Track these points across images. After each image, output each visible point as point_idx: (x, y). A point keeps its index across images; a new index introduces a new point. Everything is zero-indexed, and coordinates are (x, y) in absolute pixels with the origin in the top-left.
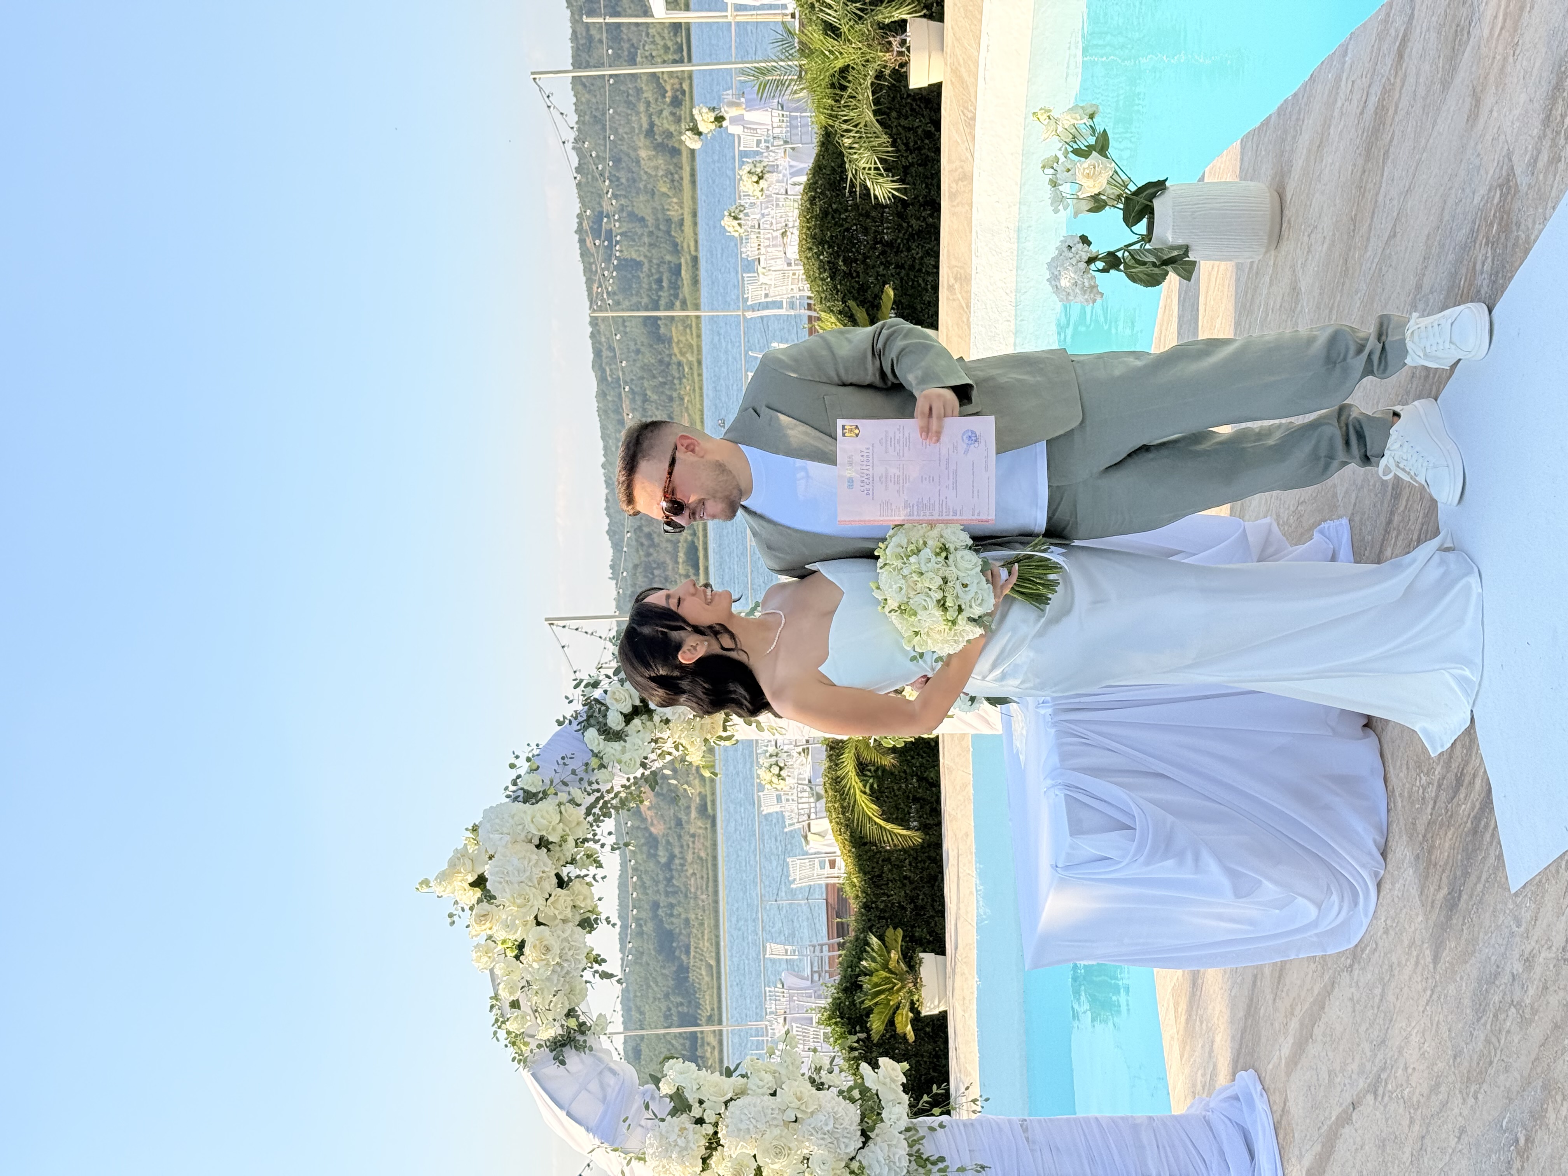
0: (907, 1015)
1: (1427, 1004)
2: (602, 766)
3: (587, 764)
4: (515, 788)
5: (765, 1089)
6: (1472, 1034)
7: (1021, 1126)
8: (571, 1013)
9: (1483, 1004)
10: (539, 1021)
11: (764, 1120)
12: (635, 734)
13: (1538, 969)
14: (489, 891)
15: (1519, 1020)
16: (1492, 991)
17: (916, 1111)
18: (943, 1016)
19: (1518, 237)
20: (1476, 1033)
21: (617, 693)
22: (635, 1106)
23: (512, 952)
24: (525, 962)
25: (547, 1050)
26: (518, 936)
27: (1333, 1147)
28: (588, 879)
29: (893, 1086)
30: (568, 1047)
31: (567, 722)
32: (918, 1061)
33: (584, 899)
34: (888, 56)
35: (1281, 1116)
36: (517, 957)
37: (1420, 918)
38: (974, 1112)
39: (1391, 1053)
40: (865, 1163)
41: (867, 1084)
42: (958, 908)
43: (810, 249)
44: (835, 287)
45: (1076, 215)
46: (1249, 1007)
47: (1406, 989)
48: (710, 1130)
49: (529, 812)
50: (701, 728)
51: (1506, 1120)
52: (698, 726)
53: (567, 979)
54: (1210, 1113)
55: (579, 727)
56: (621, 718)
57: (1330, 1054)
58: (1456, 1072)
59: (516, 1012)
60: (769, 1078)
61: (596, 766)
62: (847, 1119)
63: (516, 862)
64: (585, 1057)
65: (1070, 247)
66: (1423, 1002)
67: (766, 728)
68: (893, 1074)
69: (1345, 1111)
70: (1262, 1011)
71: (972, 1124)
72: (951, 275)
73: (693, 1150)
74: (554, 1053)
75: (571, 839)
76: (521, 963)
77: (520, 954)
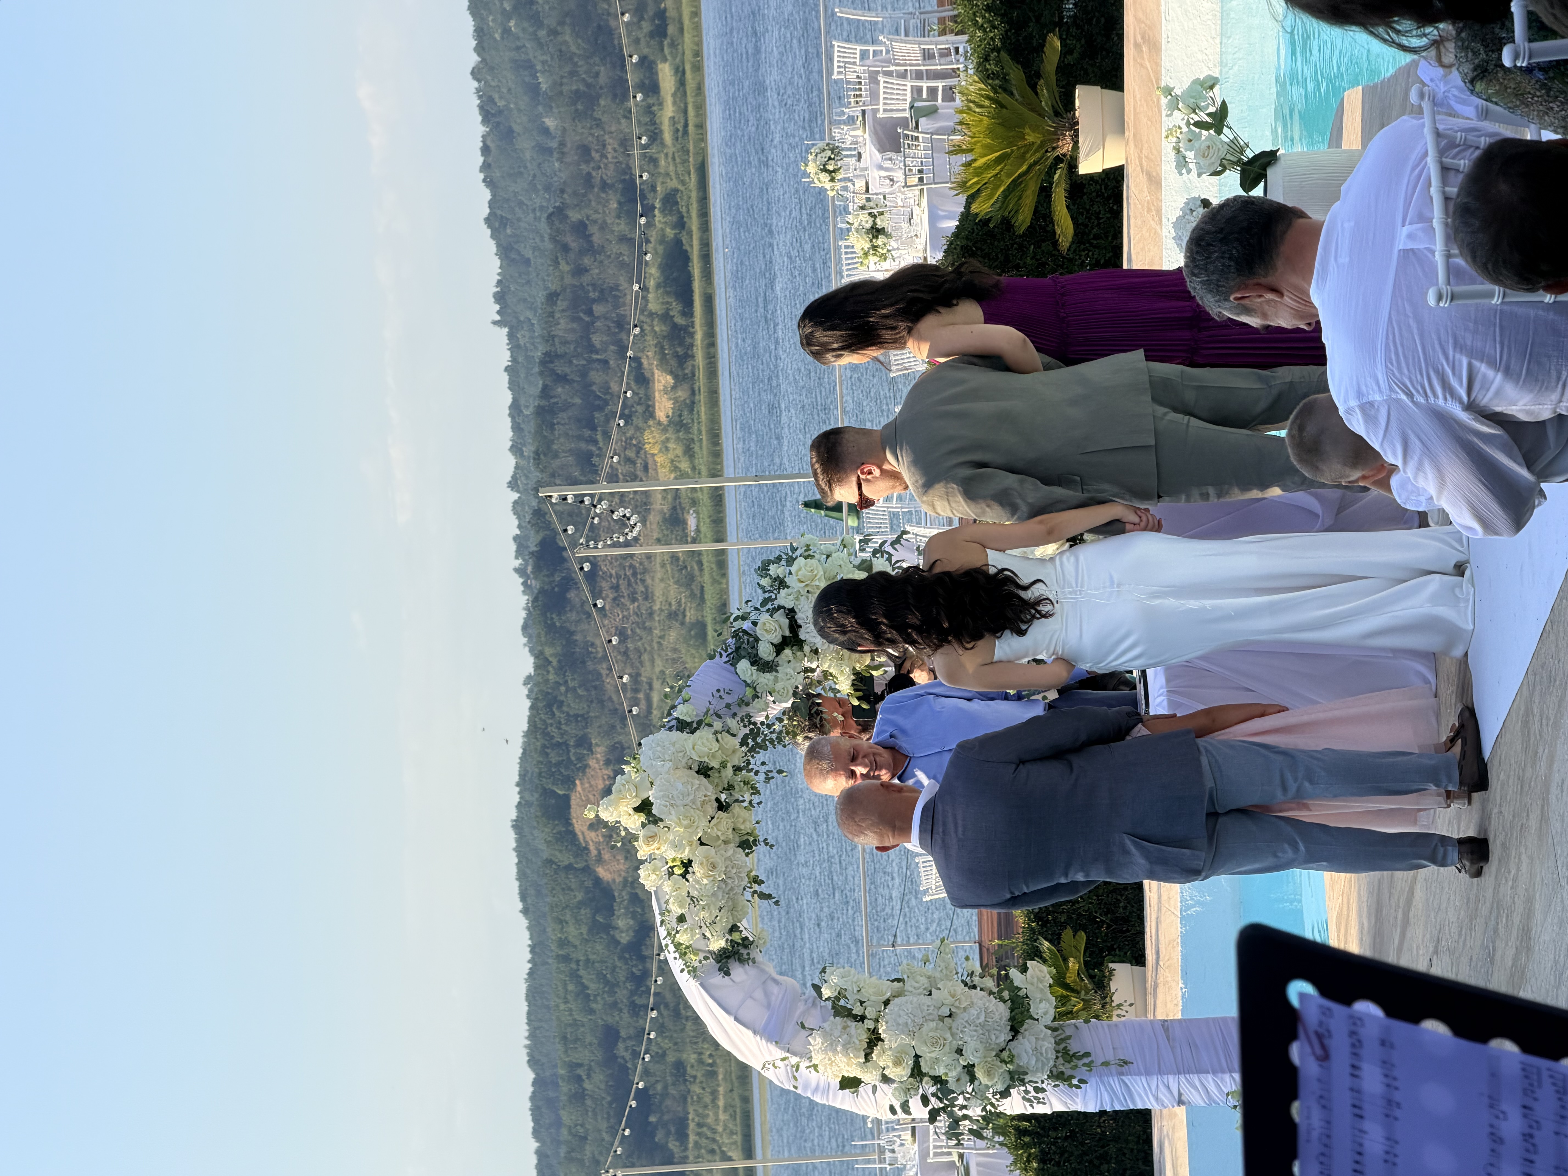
2: (756, 697)
3: (741, 696)
5: (921, 990)
7: (1162, 1025)
8: (734, 929)
10: (706, 934)
11: (921, 1015)
12: (785, 664)
14: (655, 815)
17: (1062, 1012)
21: (768, 625)
23: (680, 869)
24: (691, 879)
25: (713, 961)
26: (685, 855)
28: (745, 804)
29: (1040, 986)
30: (733, 959)
31: (717, 654)
33: (743, 823)
40: (1014, 1052)
41: (1016, 985)
42: (1160, 897)
48: (872, 1027)
49: (686, 741)
53: (731, 896)
55: (729, 659)
56: (772, 649)
59: (685, 925)
60: (924, 981)
62: (997, 1015)
63: (680, 786)
64: (749, 969)
65: (1192, 211)
68: (1041, 976)
71: (1116, 1026)
73: (856, 1043)
74: (720, 964)
75: (729, 765)
76: (687, 880)
77: (686, 872)
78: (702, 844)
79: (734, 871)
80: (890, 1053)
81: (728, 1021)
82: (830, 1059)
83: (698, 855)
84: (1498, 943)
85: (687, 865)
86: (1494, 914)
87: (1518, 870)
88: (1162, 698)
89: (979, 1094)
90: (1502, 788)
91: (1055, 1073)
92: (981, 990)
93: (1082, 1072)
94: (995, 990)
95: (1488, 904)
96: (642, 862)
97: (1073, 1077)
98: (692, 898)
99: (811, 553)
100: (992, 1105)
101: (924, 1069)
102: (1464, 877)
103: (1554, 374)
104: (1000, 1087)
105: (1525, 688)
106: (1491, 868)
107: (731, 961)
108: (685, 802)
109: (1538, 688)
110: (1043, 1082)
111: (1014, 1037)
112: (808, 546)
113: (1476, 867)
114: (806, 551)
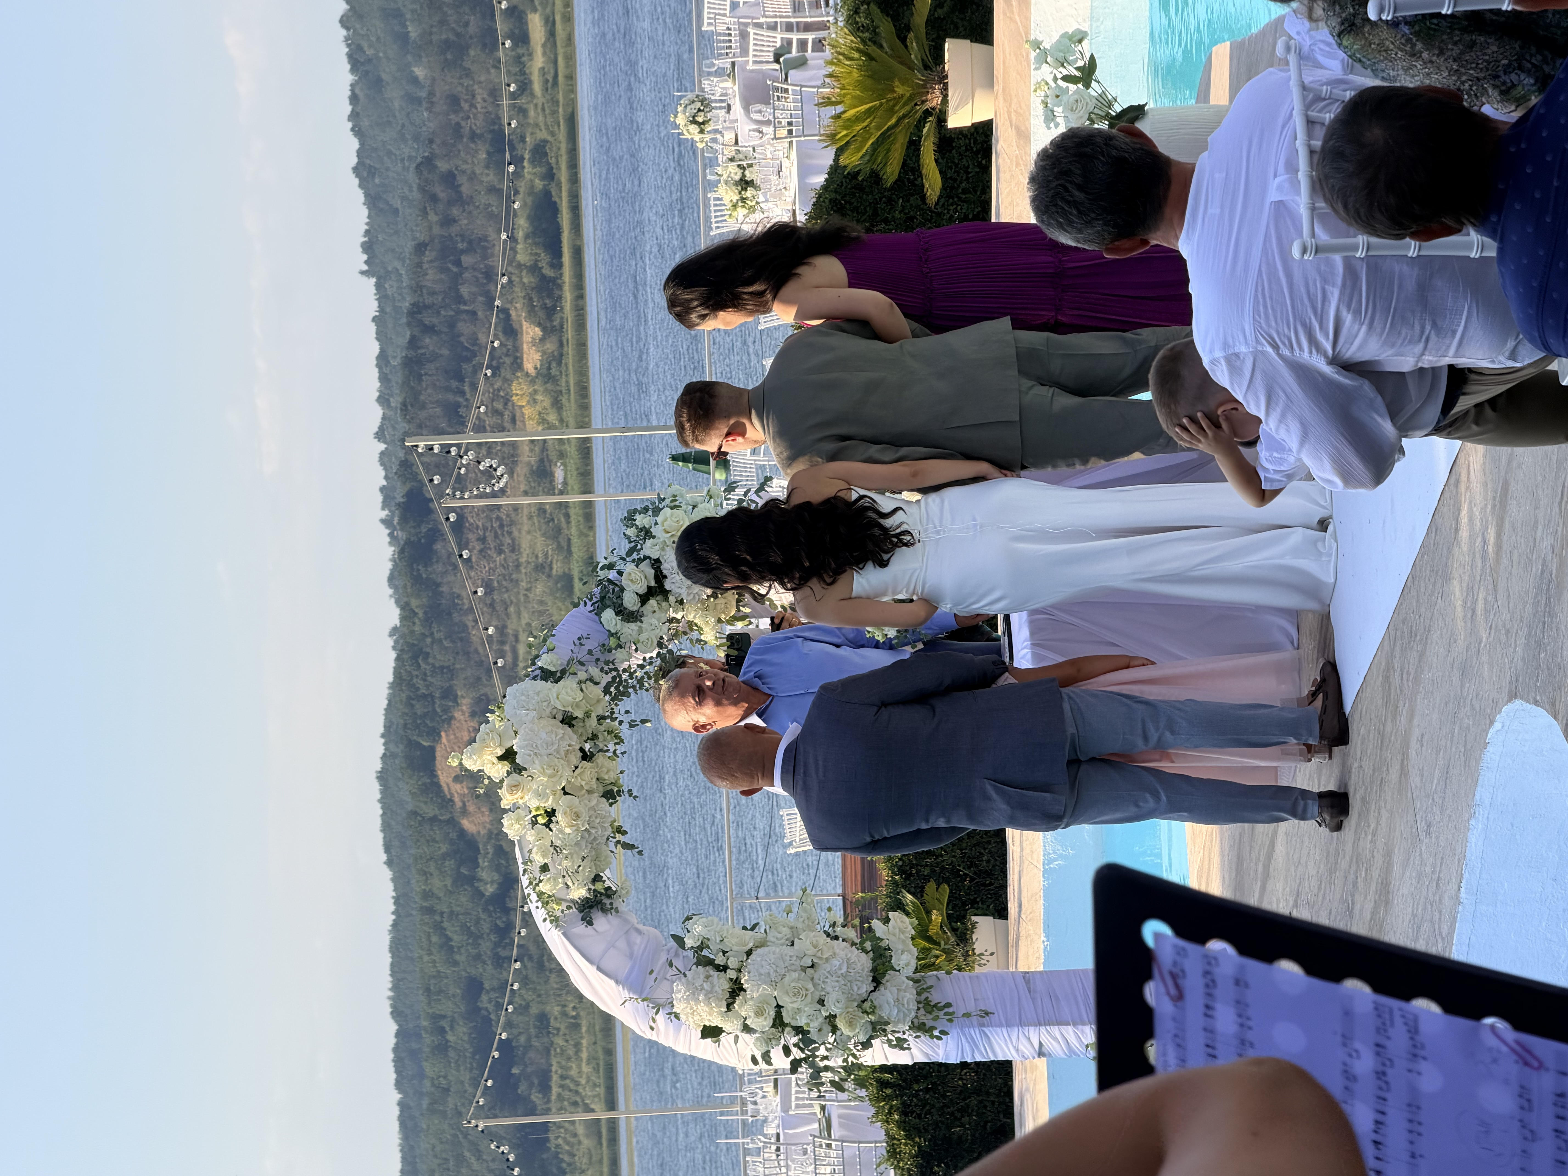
2: (619, 646)
3: (603, 644)
5: (783, 941)
7: (1024, 977)
8: (597, 878)
11: (783, 966)
12: (650, 615)
14: (519, 764)
21: (633, 575)
22: (661, 962)
23: (543, 819)
24: (554, 829)
25: (576, 911)
26: (549, 804)
29: (902, 937)
30: (595, 909)
31: (582, 603)
33: (607, 773)
38: (979, 965)
40: (875, 1003)
41: (878, 936)
48: (734, 977)
49: (551, 690)
50: (715, 608)
52: (712, 606)
53: (594, 846)
55: (594, 608)
56: (636, 599)
59: (548, 875)
60: (786, 931)
61: (613, 646)
62: (859, 965)
63: (544, 735)
64: (612, 918)
68: (903, 927)
71: (977, 977)
73: (718, 993)
74: (583, 914)
75: (594, 715)
76: (551, 830)
77: (550, 821)
78: (566, 793)
79: (598, 820)
80: (751, 1003)
81: (590, 970)
82: (692, 1008)
83: (562, 805)
84: (1357, 897)
85: (551, 814)
86: (1353, 868)
87: (1378, 823)
88: (1026, 651)
89: (841, 1045)
90: (1363, 743)
91: (916, 1024)
92: (844, 940)
93: (942, 1024)
94: (858, 941)
95: (1347, 858)
96: (505, 811)
97: (935, 1028)
98: (555, 848)
99: (677, 503)
100: (854, 1056)
101: (786, 1020)
102: (1324, 831)
103: (1417, 327)
104: (863, 1038)
105: (1386, 642)
106: (1351, 822)
107: (593, 910)
108: (549, 751)
109: (1399, 643)
110: (904, 1033)
111: (875, 988)
112: (675, 496)
113: (1336, 820)
114: (672, 501)
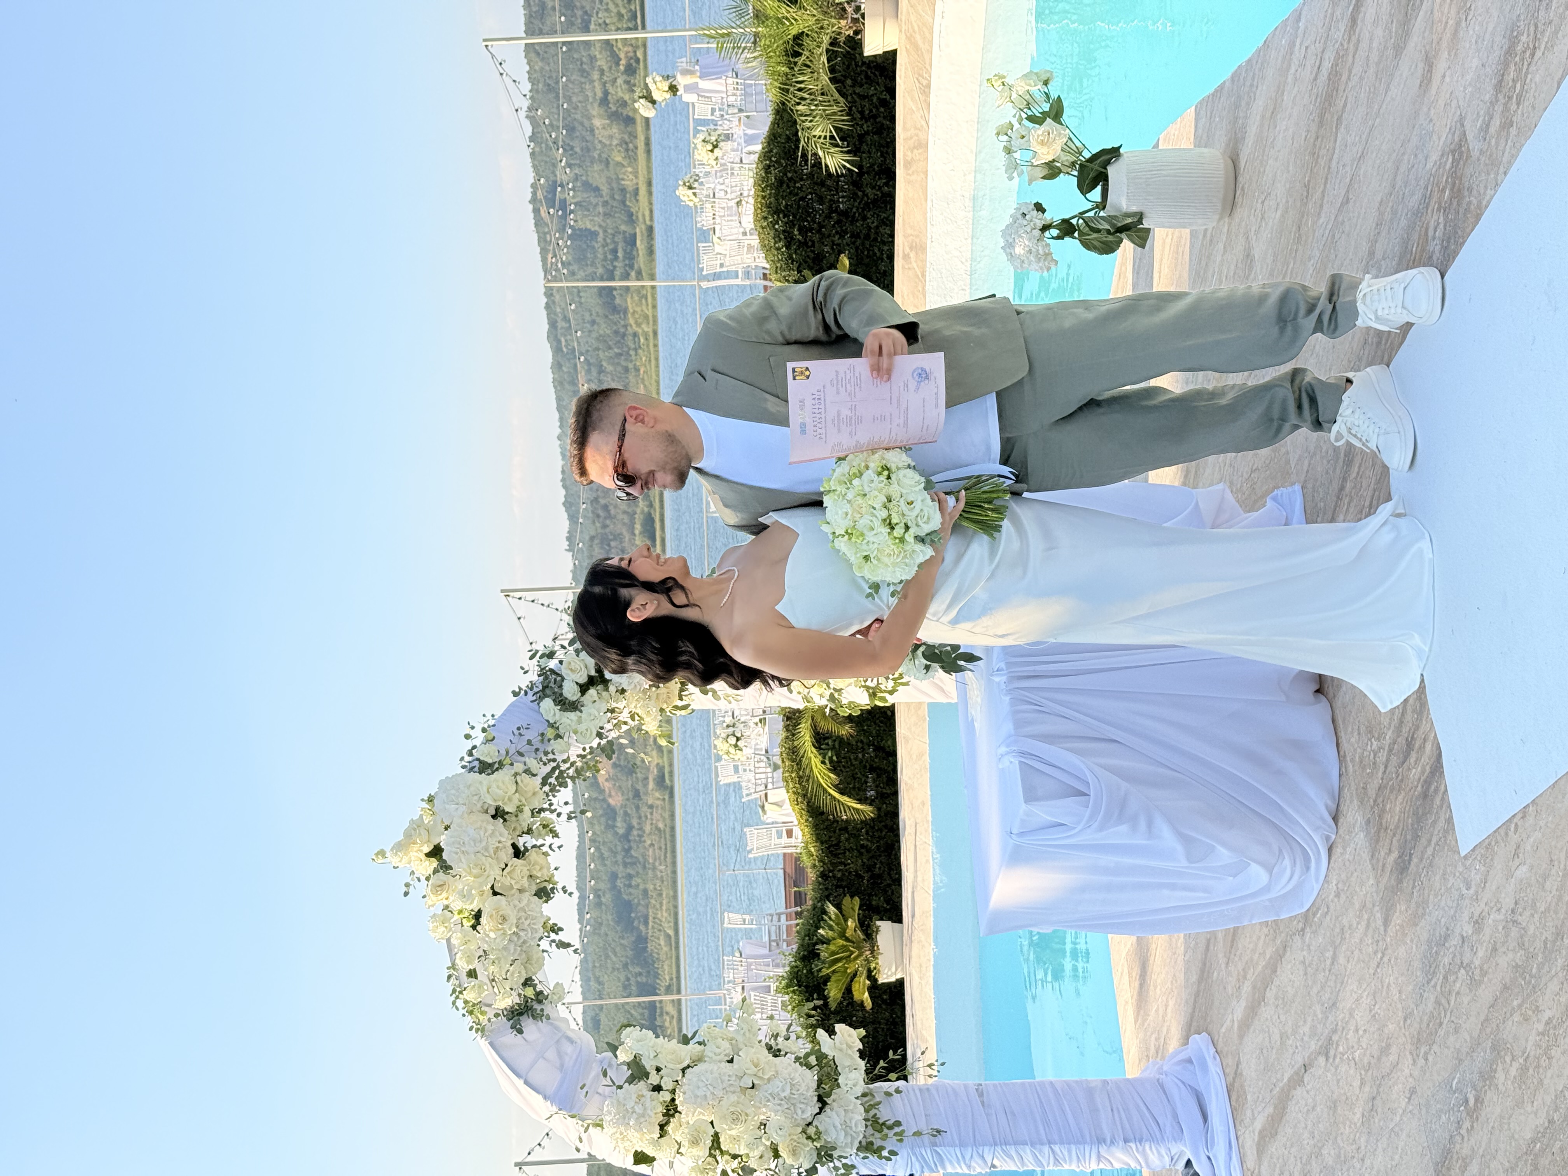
0: (864, 982)
1: (1378, 967)
2: (558, 736)
3: (543, 734)
4: (470, 759)
5: (722, 1056)
6: (1422, 996)
7: (977, 1090)
8: (528, 982)
9: (1433, 966)
10: (496, 990)
11: (721, 1087)
12: (590, 704)
13: (1487, 931)
14: (445, 861)
15: (1469, 982)
16: (1442, 953)
17: (872, 1076)
18: (900, 983)
19: (1470, 203)
20: (1426, 995)
21: (573, 664)
22: (593, 1074)
23: (469, 921)
24: (481, 932)
25: (504, 1019)
26: (475, 906)
27: (1284, 1108)
28: (544, 849)
30: (525, 1016)
31: (523, 692)
32: (875, 1029)
33: (540, 870)
34: (843, 23)
35: (1234, 1079)
36: (474, 927)
37: (1371, 882)
38: (930, 1076)
39: (1342, 1015)
40: (821, 1128)
41: (823, 1050)
42: (916, 877)
43: (765, 218)
44: (790, 257)
45: (1030, 182)
46: (1202, 971)
47: (1357, 952)
48: (668, 1097)
49: (485, 783)
50: (657, 698)
51: (1456, 1080)
52: (654, 696)
53: (524, 948)
54: (1164, 1076)
55: (534, 698)
56: (577, 689)
57: (1283, 1018)
58: (1407, 1033)
59: (473, 982)
60: (726, 1045)
61: (552, 737)
62: (803, 1085)
64: (542, 1025)
65: (1024, 215)
66: (1373, 964)
67: (722, 697)
68: (849, 1040)
69: (1296, 1073)
70: (1215, 974)
71: (928, 1089)
72: (906, 244)
73: (650, 1117)
74: (512, 1021)
75: (527, 808)
76: (477, 933)
77: (477, 923)
78: (495, 894)
79: (527, 922)
80: (686, 1131)
82: (621, 1134)
83: (489, 905)
85: (478, 916)
89: (783, 1172)
94: (802, 1055)
97: (882, 1148)
101: (724, 1147)
104: (807, 1165)
107: (523, 1018)
108: (477, 849)
